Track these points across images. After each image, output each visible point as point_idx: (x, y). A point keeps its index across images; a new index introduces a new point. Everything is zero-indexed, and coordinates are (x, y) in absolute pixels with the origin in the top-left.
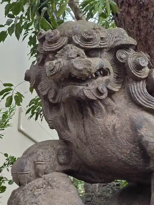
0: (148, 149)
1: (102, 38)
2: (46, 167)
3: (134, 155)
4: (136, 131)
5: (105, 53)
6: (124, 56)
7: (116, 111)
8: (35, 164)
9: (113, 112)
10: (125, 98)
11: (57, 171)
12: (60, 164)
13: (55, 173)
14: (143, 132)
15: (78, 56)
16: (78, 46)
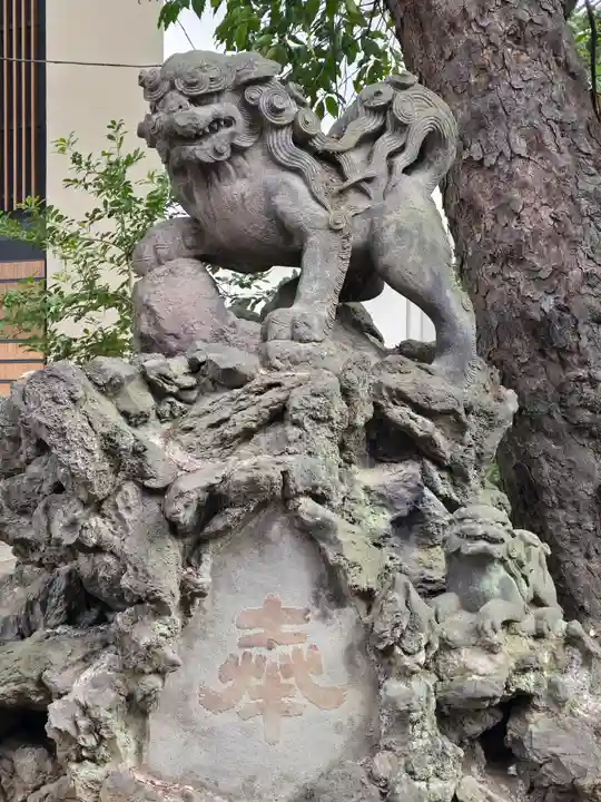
0: (286, 222)
1: (212, 79)
2: (169, 252)
3: (271, 230)
4: (270, 199)
5: (227, 95)
6: (255, 95)
7: (249, 175)
8: (155, 249)
9: (244, 177)
10: (263, 155)
11: (184, 257)
12: (188, 247)
13: (181, 260)
14: (278, 200)
15: (181, 107)
16: (181, 93)
